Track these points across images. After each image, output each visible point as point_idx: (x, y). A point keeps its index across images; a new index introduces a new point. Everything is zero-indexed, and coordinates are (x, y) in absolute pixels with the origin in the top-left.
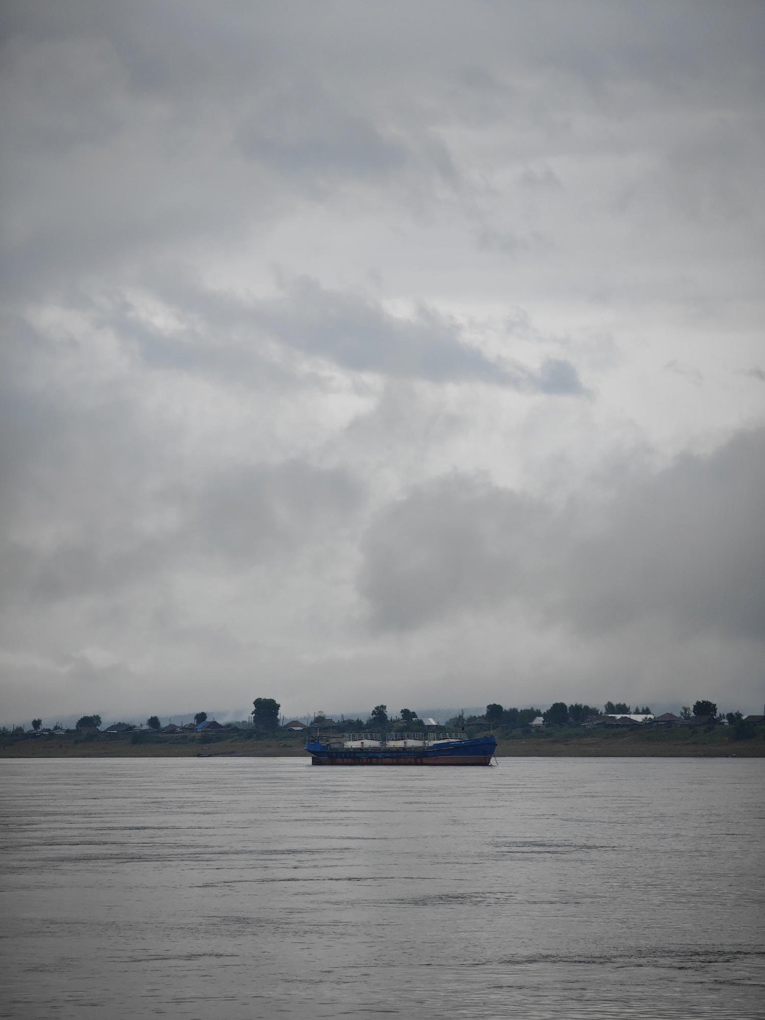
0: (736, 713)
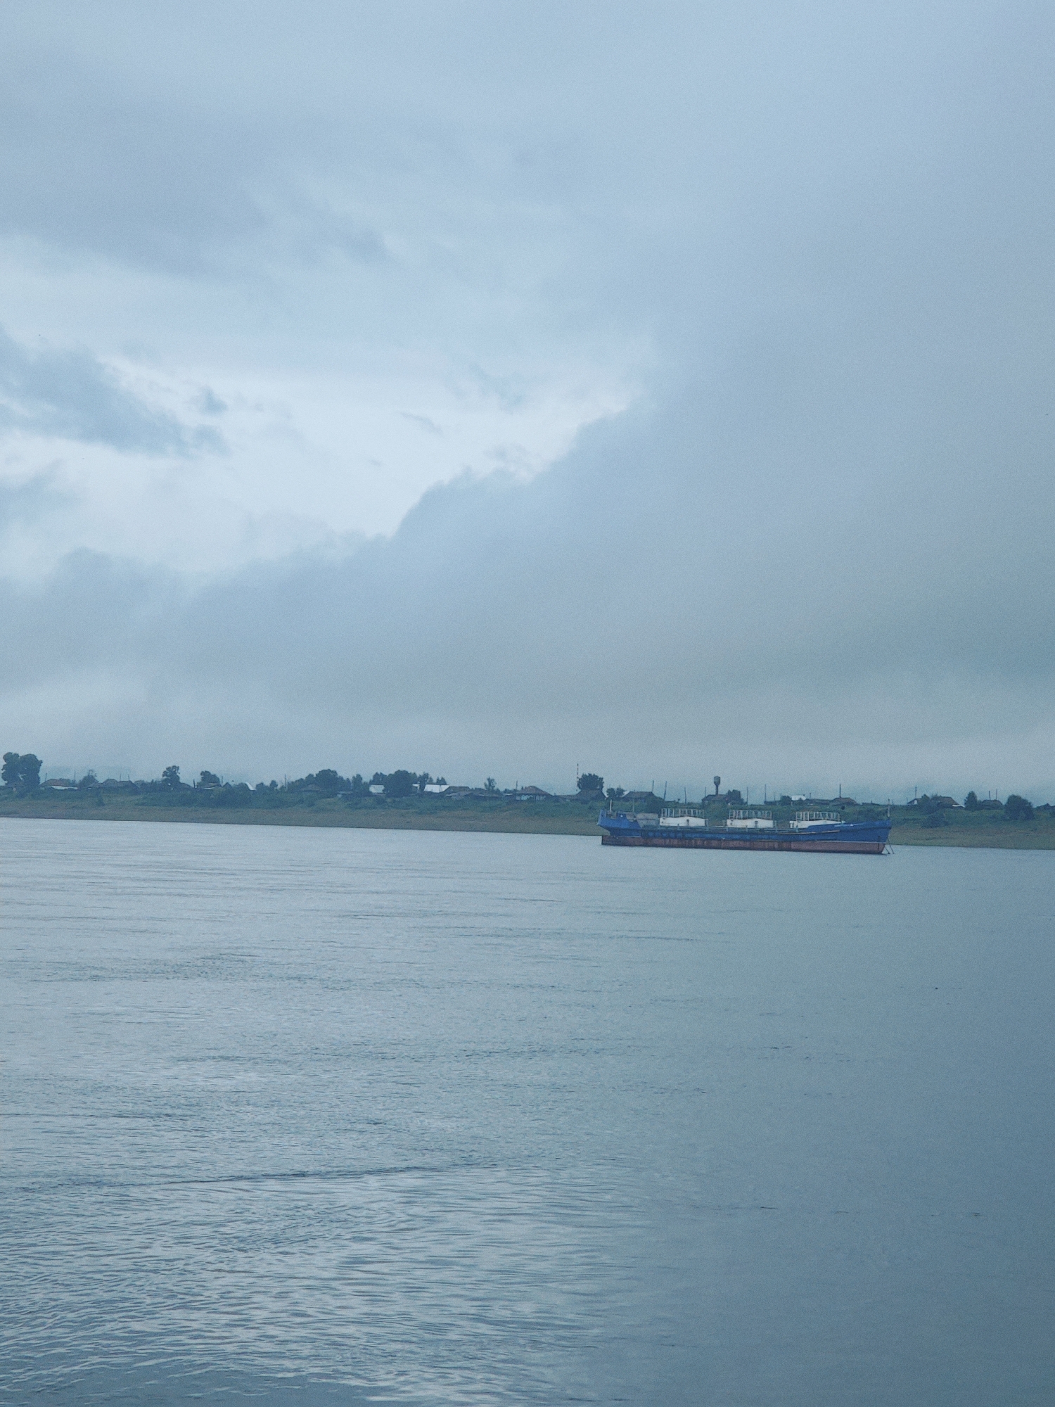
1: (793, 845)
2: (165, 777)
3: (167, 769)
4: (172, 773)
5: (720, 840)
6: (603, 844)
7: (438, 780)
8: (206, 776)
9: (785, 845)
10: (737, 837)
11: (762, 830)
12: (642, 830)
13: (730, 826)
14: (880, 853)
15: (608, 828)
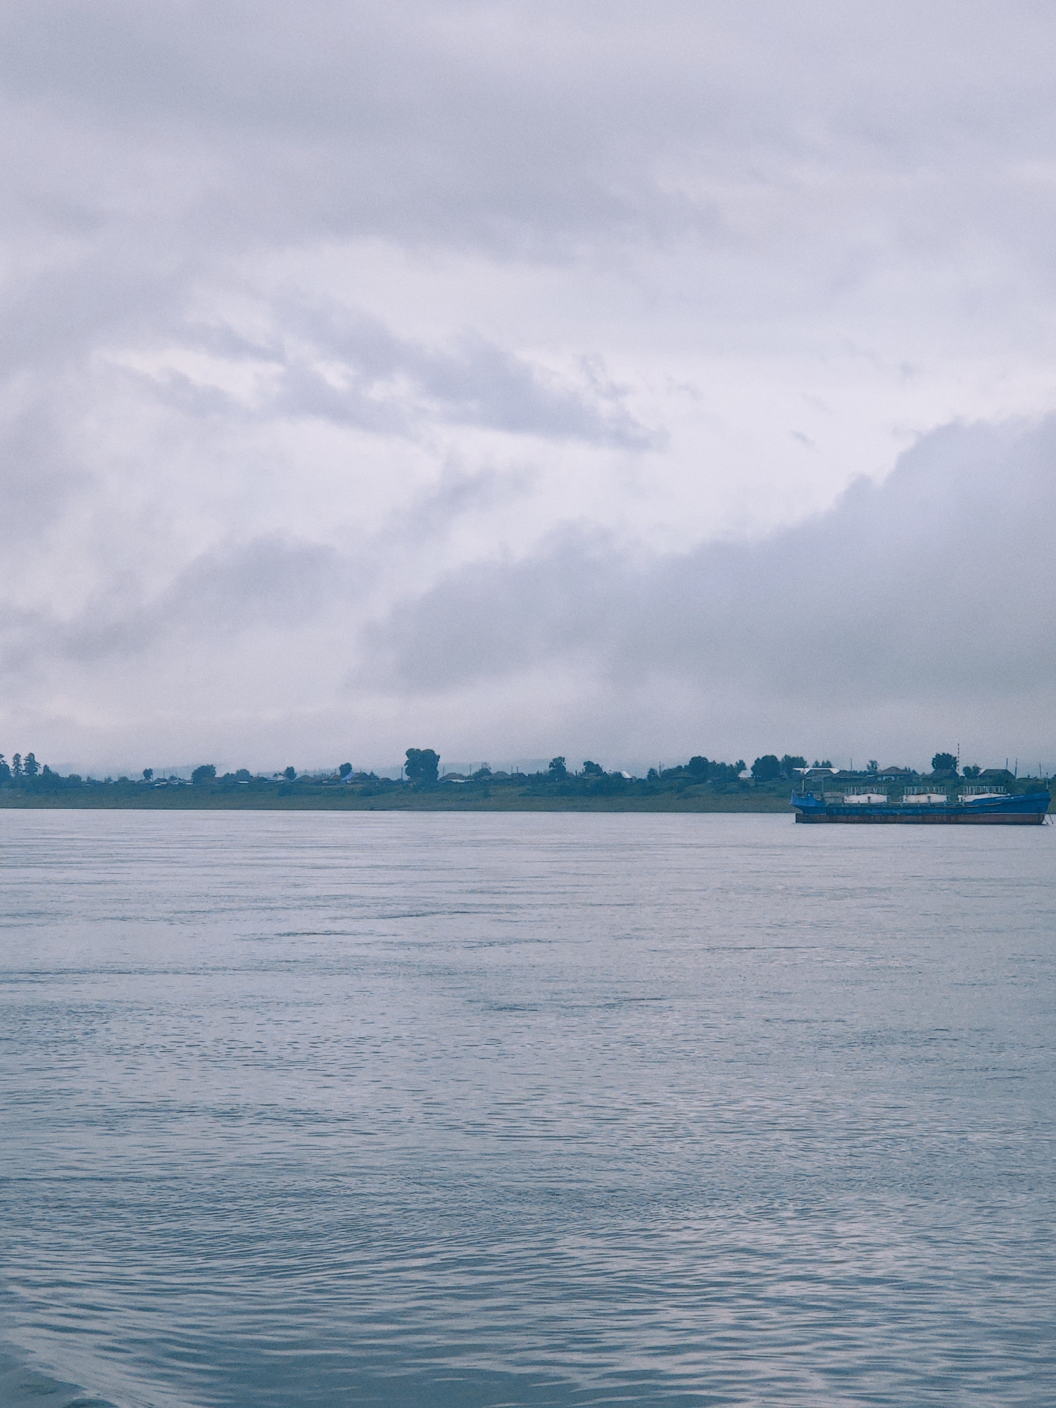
0: (974, 767)
1: (961, 819)
2: (552, 768)
3: (554, 760)
4: (558, 764)
5: (895, 815)
6: (797, 822)
7: (823, 763)
8: (589, 765)
9: (953, 818)
10: (910, 811)
11: (933, 806)
12: (827, 808)
13: (905, 802)
14: (1039, 823)
15: (801, 808)
